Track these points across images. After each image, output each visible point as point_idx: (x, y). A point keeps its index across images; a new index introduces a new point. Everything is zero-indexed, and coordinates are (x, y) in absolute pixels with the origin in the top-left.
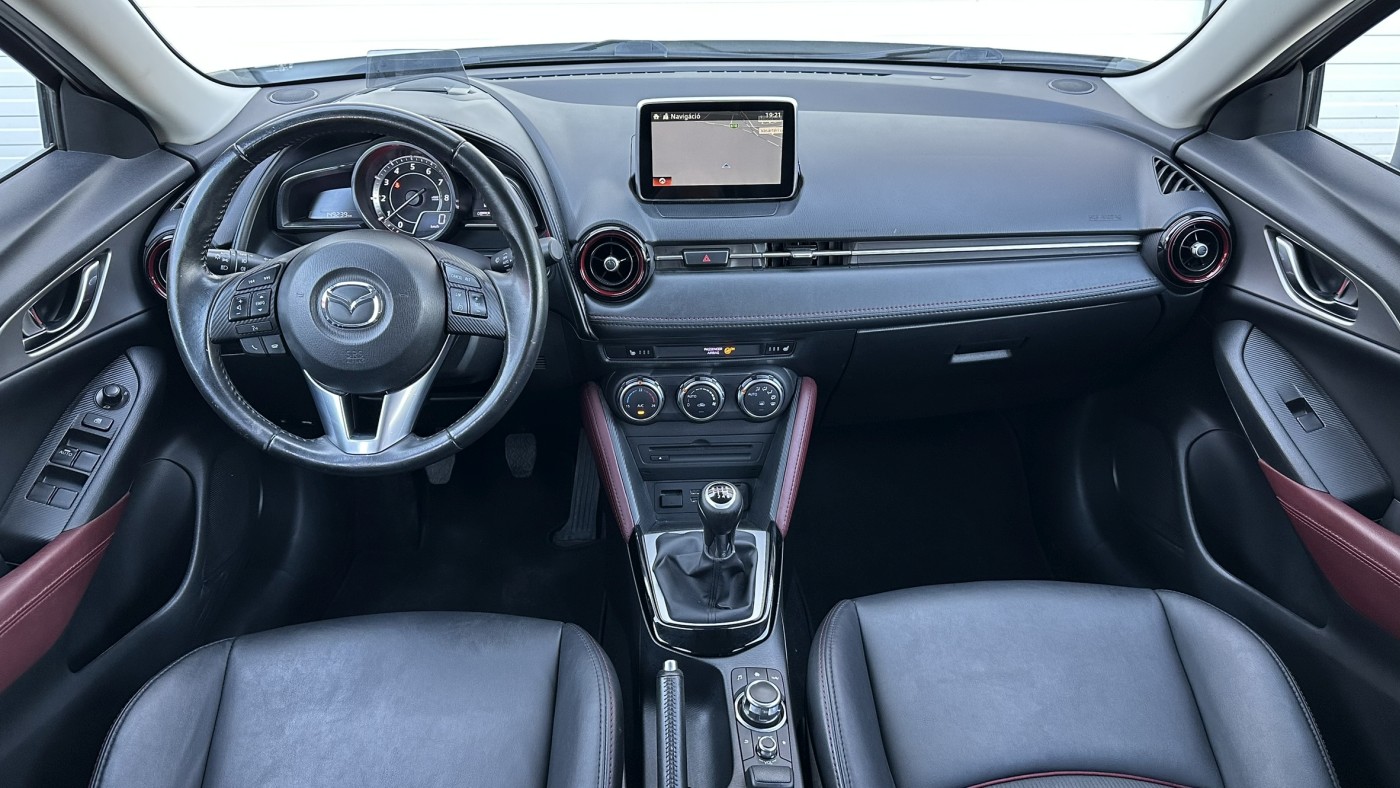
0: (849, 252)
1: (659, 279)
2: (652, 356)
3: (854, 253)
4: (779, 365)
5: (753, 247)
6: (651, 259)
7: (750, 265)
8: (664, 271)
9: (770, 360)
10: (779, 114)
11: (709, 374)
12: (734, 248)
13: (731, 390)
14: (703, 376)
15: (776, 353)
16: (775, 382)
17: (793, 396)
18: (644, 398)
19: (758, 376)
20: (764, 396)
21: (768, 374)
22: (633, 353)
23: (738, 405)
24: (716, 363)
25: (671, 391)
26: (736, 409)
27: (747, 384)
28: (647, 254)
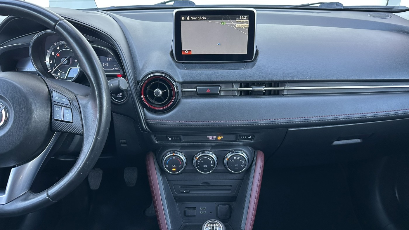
0: (283, 88)
1: (184, 101)
2: (180, 140)
3: (286, 88)
4: (245, 145)
5: (233, 85)
6: (179, 91)
7: (231, 94)
8: (186, 97)
9: (241, 143)
10: (247, 17)
11: (209, 150)
12: (223, 85)
13: (221, 158)
14: (206, 151)
15: (244, 139)
16: (243, 154)
17: (253, 161)
18: (176, 162)
19: (235, 151)
20: (237, 162)
21: (240, 150)
22: (170, 139)
23: (225, 166)
24: (213, 144)
25: (190, 158)
26: (223, 168)
27: (229, 156)
28: (178, 88)
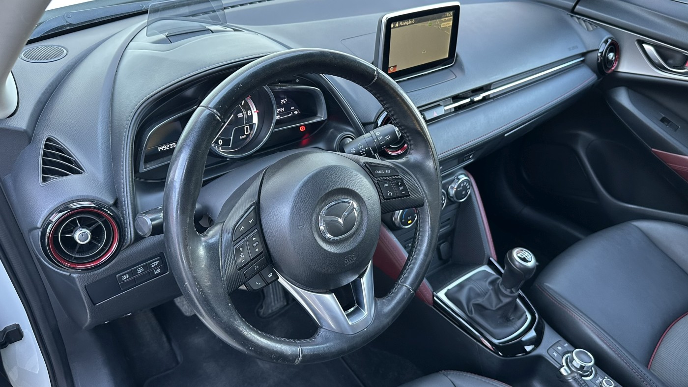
9: (463, 165)
10: (451, 13)
12: (442, 103)
15: (466, 160)
19: (459, 177)
20: (465, 188)
21: (462, 174)
27: (456, 184)
